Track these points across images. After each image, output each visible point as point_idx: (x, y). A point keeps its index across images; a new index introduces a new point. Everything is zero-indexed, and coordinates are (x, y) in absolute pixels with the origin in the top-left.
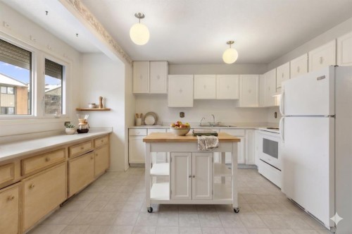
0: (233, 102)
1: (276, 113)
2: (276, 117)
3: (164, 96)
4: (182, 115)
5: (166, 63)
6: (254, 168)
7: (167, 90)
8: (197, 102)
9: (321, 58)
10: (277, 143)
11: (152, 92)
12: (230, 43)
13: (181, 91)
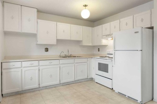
0: (78, 42)
1: (99, 49)
2: (99, 51)
3: (34, 36)
4: (47, 50)
5: (36, 10)
6: (92, 79)
7: (37, 31)
8: (59, 41)
9: (126, 23)
10: (107, 65)
11: (23, 31)
12: (86, 6)
13: (48, 33)
